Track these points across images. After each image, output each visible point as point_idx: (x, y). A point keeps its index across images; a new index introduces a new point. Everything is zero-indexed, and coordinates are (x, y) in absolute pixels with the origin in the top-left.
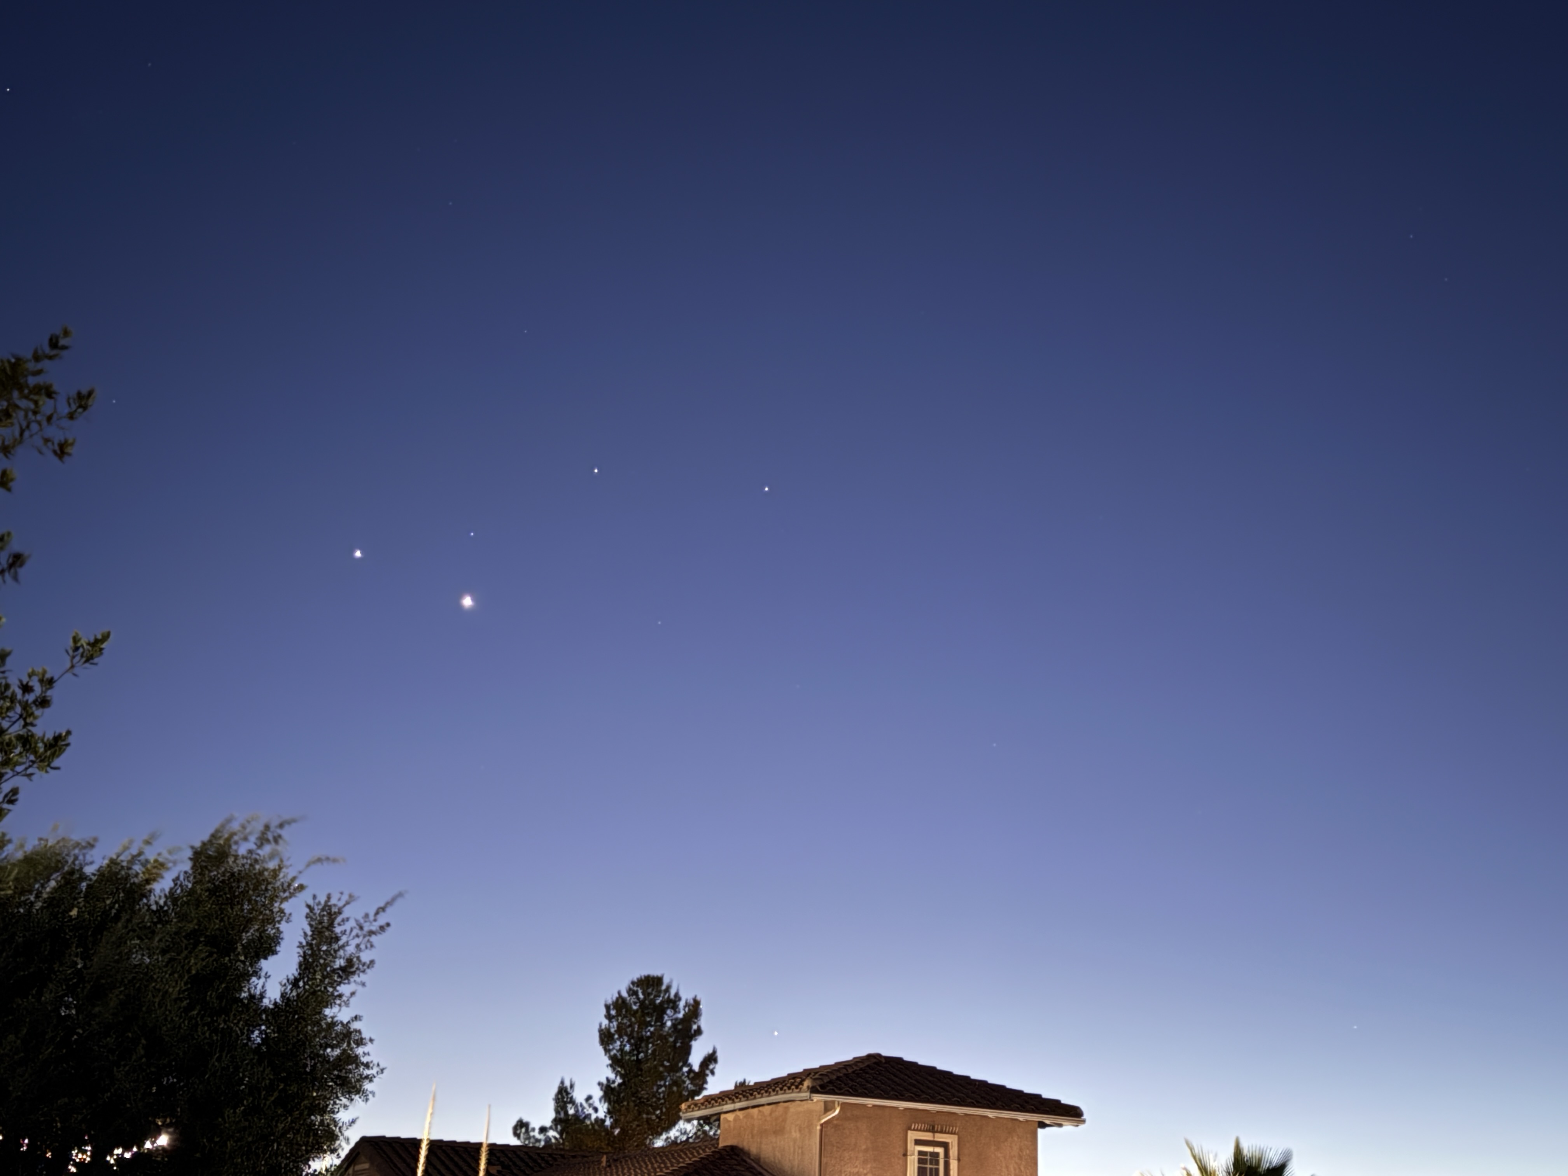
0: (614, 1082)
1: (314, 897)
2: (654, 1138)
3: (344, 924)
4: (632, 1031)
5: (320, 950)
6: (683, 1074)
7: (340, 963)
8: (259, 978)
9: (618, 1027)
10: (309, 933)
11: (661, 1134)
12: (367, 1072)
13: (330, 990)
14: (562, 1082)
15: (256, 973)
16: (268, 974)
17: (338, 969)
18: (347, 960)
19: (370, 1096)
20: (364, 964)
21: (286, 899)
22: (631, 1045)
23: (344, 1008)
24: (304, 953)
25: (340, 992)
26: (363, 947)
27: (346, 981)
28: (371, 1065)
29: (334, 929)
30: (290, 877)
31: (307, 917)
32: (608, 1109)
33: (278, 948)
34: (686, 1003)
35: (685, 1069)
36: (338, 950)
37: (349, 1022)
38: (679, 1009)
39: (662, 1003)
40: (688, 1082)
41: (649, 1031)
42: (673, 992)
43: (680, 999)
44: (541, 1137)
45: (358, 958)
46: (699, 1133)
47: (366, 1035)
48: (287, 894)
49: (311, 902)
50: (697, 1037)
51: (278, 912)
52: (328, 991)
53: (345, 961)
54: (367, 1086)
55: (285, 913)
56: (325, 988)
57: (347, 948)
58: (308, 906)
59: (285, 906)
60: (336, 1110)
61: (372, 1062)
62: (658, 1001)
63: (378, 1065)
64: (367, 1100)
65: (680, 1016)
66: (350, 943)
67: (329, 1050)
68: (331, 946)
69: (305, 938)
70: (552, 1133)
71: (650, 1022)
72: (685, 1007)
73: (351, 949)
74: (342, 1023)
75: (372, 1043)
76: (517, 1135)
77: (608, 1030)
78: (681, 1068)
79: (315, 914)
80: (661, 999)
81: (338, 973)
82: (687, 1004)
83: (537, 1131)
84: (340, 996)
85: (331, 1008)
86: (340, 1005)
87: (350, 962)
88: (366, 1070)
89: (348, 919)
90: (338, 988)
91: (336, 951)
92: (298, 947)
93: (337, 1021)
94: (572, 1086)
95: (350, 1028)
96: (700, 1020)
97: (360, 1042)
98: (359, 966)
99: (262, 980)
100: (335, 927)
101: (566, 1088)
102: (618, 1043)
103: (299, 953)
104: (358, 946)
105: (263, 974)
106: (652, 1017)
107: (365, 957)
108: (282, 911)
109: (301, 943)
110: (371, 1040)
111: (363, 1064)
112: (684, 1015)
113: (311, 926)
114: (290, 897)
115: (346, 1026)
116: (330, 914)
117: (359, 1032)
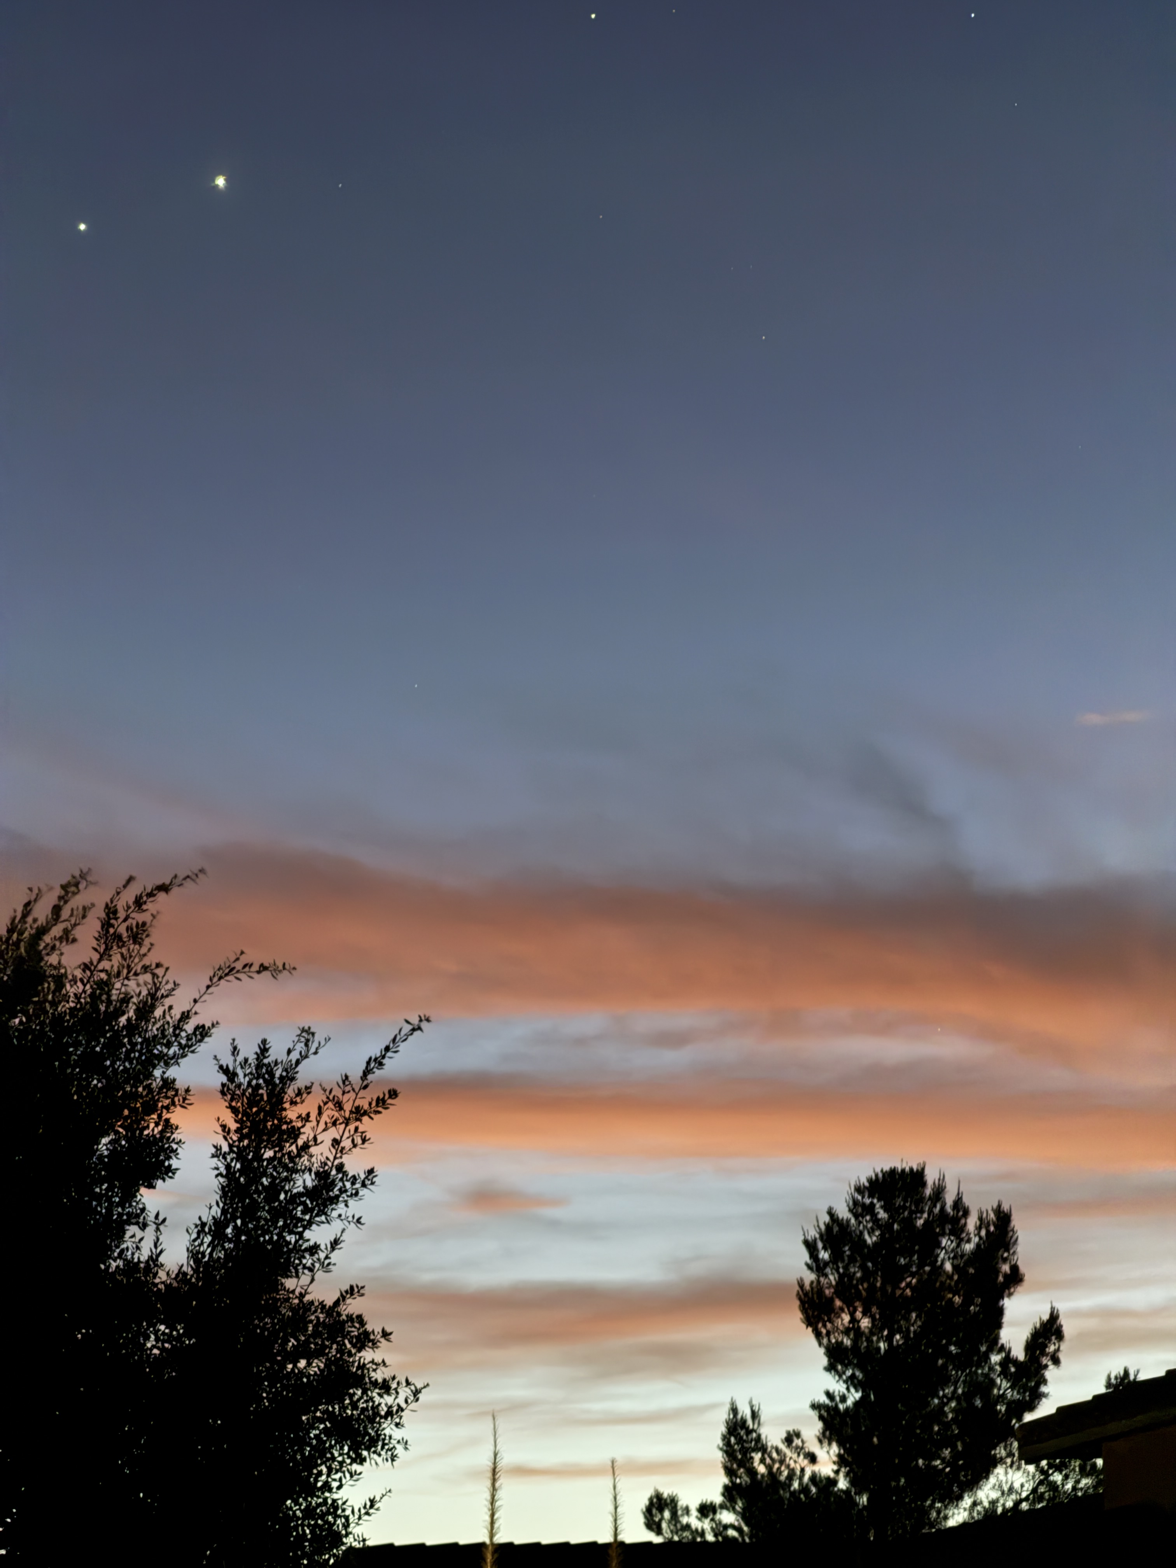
0: (843, 1399)
1: (235, 1051)
2: (946, 1507)
3: (302, 1102)
4: (872, 1287)
5: (259, 1157)
6: (991, 1369)
7: (304, 1181)
8: (144, 1227)
9: (840, 1282)
10: (233, 1126)
11: (960, 1498)
12: (385, 1401)
13: (292, 1238)
14: (734, 1410)
15: (138, 1218)
16: (161, 1218)
17: (300, 1195)
18: (317, 1174)
19: (399, 1450)
20: (354, 1179)
21: (176, 1059)
22: (873, 1318)
23: (319, 1275)
24: (228, 1167)
25: (312, 1243)
26: (346, 1143)
27: (323, 1218)
28: (394, 1385)
29: (284, 1113)
30: (176, 1013)
31: (223, 1093)
32: (839, 1456)
33: (174, 1163)
34: (981, 1219)
35: (995, 1358)
36: (299, 1156)
37: (337, 1303)
38: (968, 1234)
39: (927, 1222)
40: (1005, 1384)
41: (909, 1285)
42: (949, 1198)
43: (966, 1213)
44: (706, 1525)
45: (340, 1168)
46: (1042, 1489)
47: (373, 1326)
48: (174, 1049)
49: (227, 1060)
50: (1012, 1290)
51: (161, 1089)
52: (290, 1243)
53: (313, 1176)
54: (388, 1429)
55: (177, 1091)
56: (280, 1235)
57: (313, 1150)
58: (225, 1070)
59: (172, 1072)
60: (335, 1485)
61: (394, 1378)
62: (920, 1222)
63: (408, 1383)
64: (393, 1458)
65: (969, 1247)
66: (320, 1138)
67: (302, 1363)
68: (281, 1149)
69: (225, 1138)
70: (727, 1517)
71: (908, 1266)
72: (979, 1228)
73: (322, 1152)
74: (322, 1304)
75: (388, 1340)
76: (653, 1525)
77: (818, 1289)
78: (986, 1357)
79: (239, 1086)
80: (925, 1215)
81: (304, 1204)
82: (982, 1222)
83: (694, 1513)
84: (314, 1249)
85: (297, 1276)
86: (311, 1270)
87: (323, 1176)
88: (385, 1396)
89: (309, 1090)
90: (307, 1234)
91: (292, 1159)
92: (213, 1156)
93: (312, 1303)
94: (755, 1415)
95: (339, 1314)
96: (1014, 1253)
97: (365, 1340)
98: (345, 1186)
99: (151, 1229)
100: (285, 1109)
101: (744, 1421)
102: (846, 1318)
103: (217, 1169)
104: (336, 1142)
105: (151, 1217)
106: (909, 1253)
107: (355, 1164)
108: (168, 1084)
109: (218, 1148)
110: (385, 1335)
111: (375, 1384)
112: (978, 1245)
113: (235, 1110)
114: (184, 1056)
115: (332, 1311)
116: (270, 1082)
117: (360, 1318)
